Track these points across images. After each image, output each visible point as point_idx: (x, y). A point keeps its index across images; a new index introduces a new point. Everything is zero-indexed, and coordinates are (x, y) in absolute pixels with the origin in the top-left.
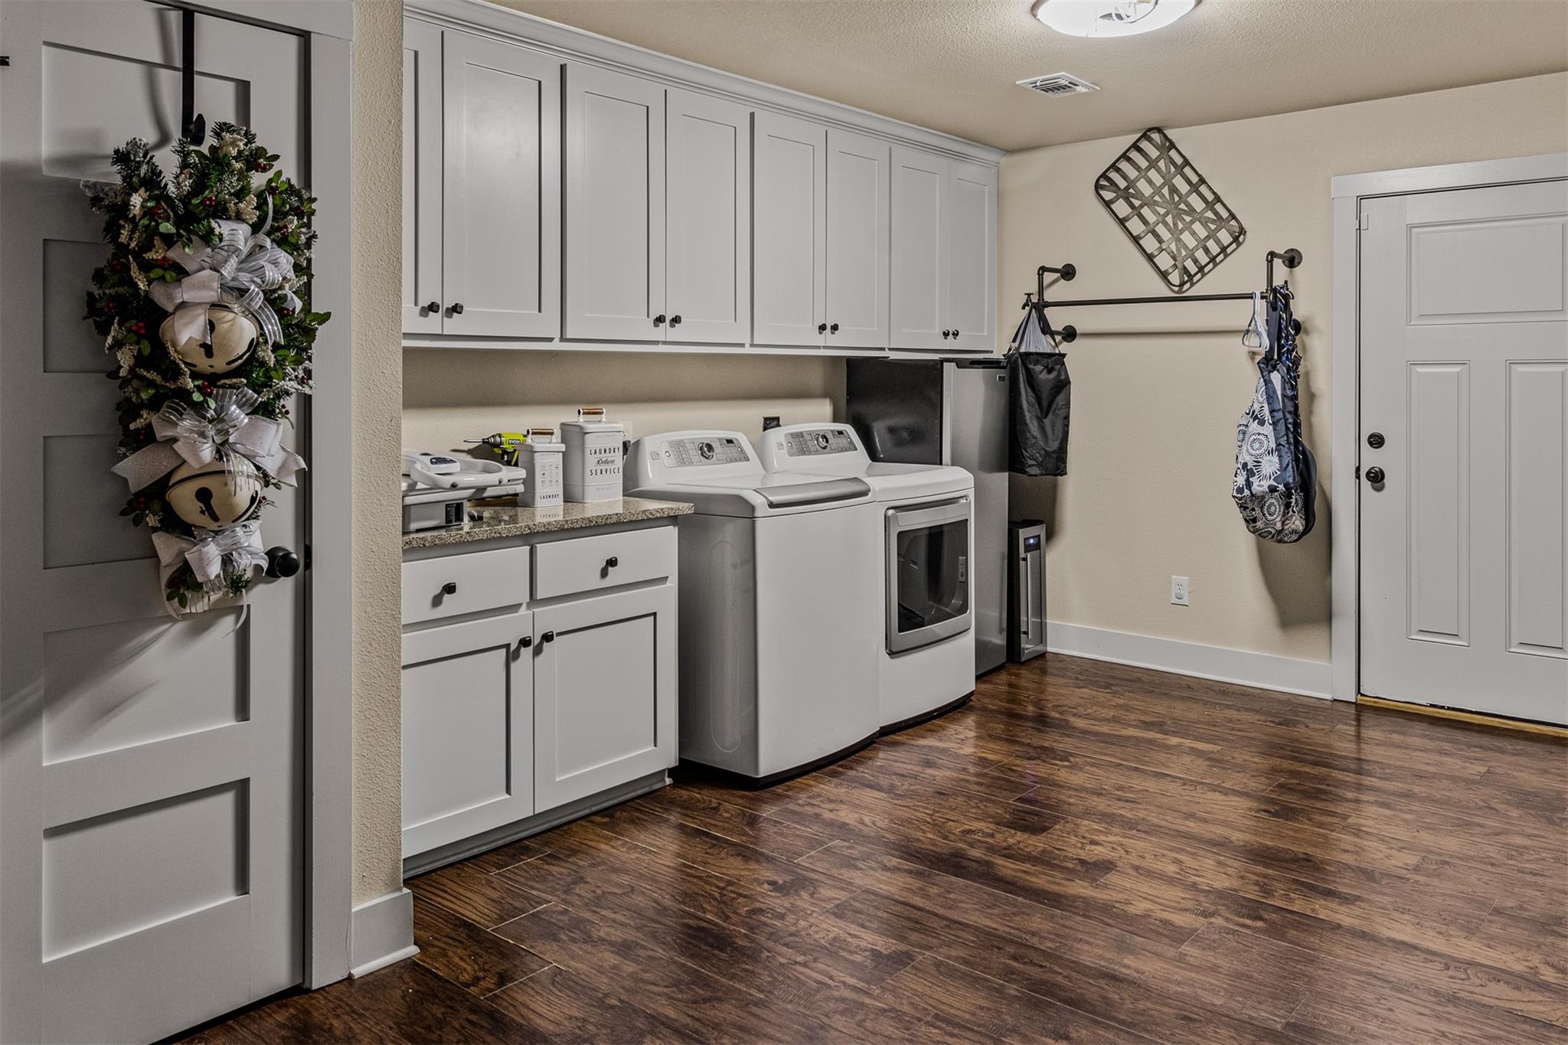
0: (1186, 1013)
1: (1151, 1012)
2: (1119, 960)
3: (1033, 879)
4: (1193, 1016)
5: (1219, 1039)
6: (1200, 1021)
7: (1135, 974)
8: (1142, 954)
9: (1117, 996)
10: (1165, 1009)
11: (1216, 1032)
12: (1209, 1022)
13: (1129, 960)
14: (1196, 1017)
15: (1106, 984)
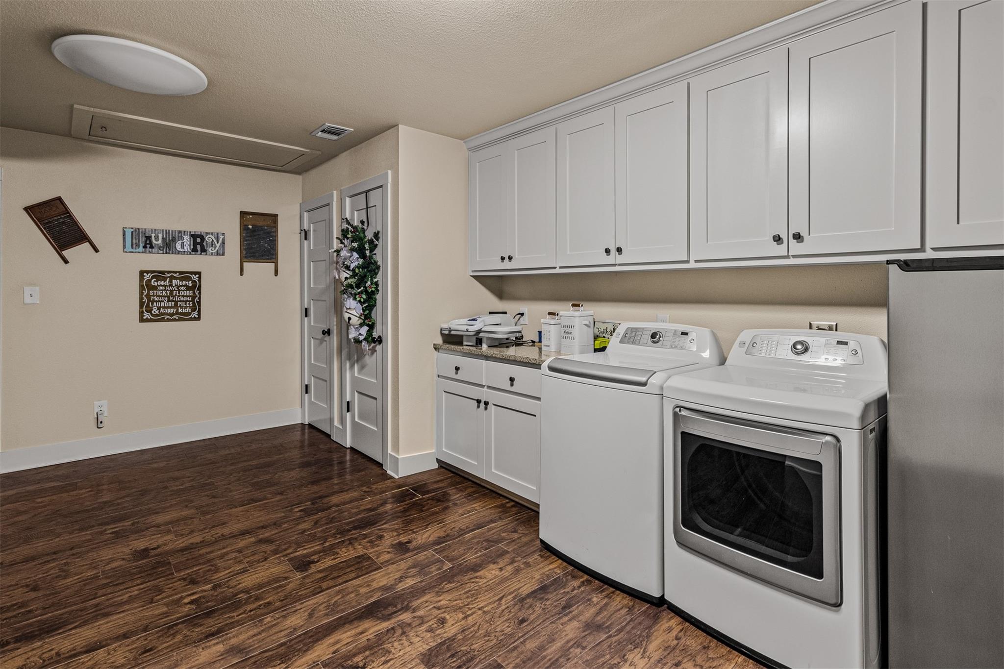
0: (152, 652)
1: (170, 639)
2: (225, 643)
3: (353, 632)
4: (148, 654)
5: (121, 656)
6: (140, 655)
7: (208, 644)
8: (219, 656)
9: (197, 630)
10: (165, 645)
11: (125, 657)
12: (135, 659)
13: (220, 648)
14: (145, 655)
15: (210, 630)
